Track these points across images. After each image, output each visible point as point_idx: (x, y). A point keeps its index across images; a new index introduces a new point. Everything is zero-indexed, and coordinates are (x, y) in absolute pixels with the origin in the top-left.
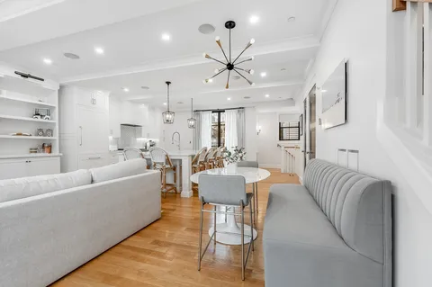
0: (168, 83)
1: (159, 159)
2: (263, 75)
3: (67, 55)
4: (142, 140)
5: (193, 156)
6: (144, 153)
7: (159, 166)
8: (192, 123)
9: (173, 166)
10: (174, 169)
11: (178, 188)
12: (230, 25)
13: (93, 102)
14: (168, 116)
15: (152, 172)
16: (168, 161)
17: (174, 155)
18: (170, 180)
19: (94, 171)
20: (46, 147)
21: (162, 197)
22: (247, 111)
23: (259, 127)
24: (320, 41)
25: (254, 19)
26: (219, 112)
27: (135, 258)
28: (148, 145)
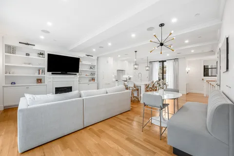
0: (136, 52)
1: (131, 85)
2: (187, 41)
3: (100, 47)
4: (125, 77)
5: (146, 85)
6: (125, 82)
7: (131, 89)
8: (148, 68)
9: (137, 89)
10: (138, 90)
11: (139, 99)
12: (162, 25)
13: (107, 62)
14: (135, 66)
15: (128, 91)
16: (135, 86)
17: (137, 84)
18: (136, 95)
19: (108, 89)
20: (93, 79)
21: (131, 101)
22: (179, 60)
23: (188, 69)
24: (222, 20)
25: (174, 20)
26: (163, 62)
27: (119, 122)
28: (128, 78)
